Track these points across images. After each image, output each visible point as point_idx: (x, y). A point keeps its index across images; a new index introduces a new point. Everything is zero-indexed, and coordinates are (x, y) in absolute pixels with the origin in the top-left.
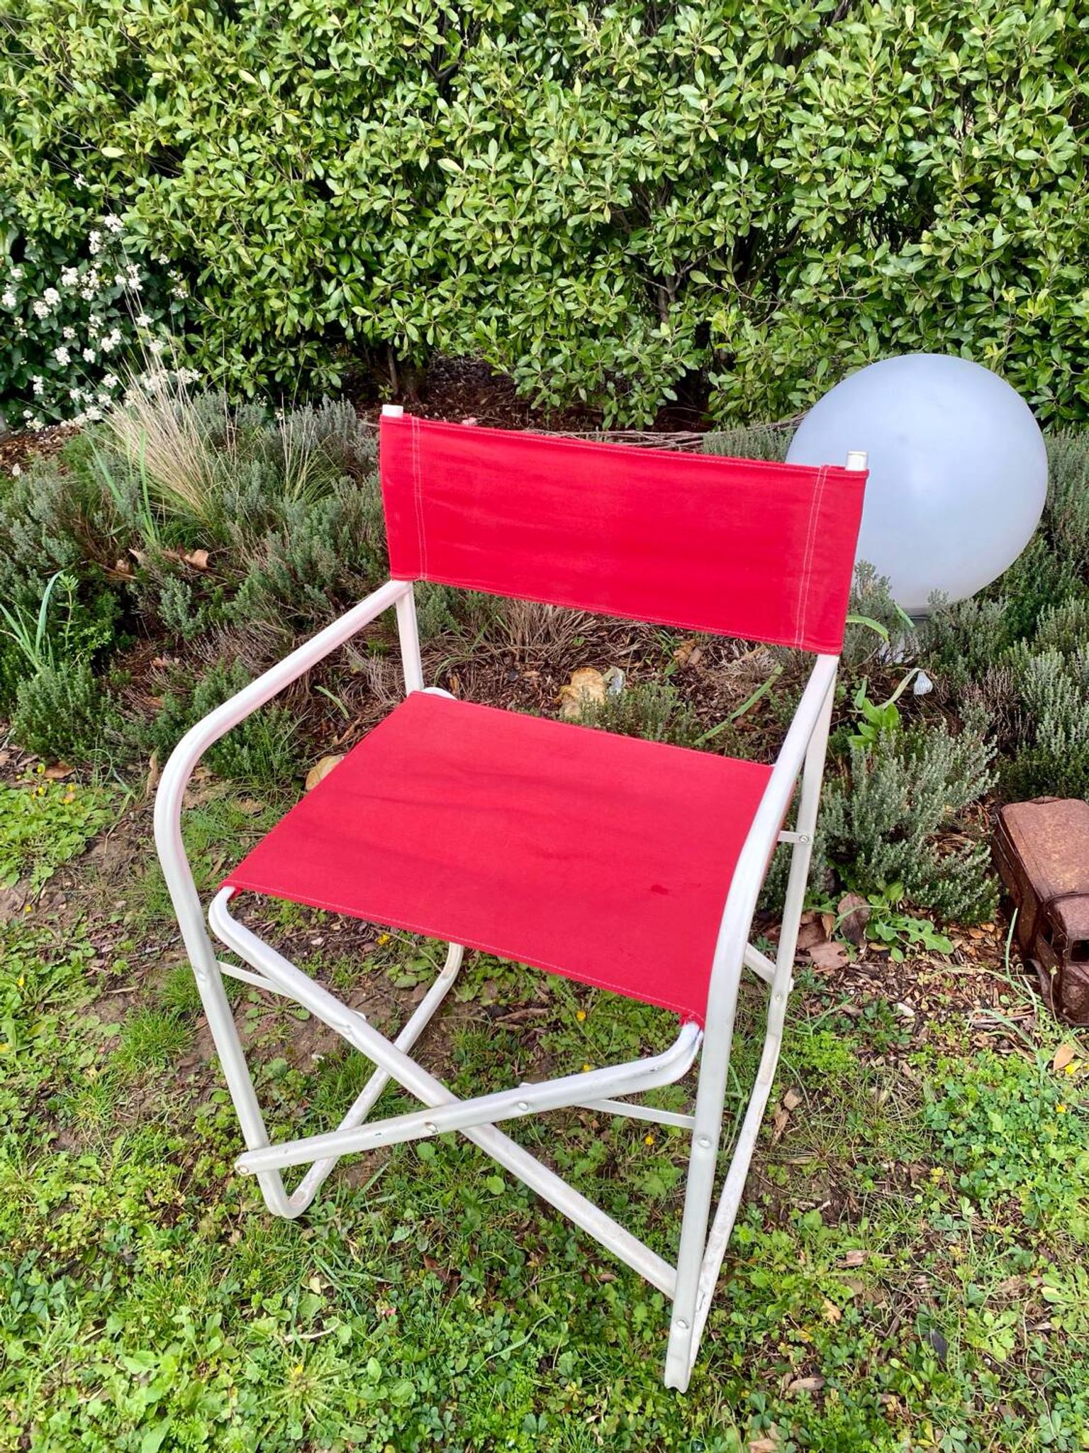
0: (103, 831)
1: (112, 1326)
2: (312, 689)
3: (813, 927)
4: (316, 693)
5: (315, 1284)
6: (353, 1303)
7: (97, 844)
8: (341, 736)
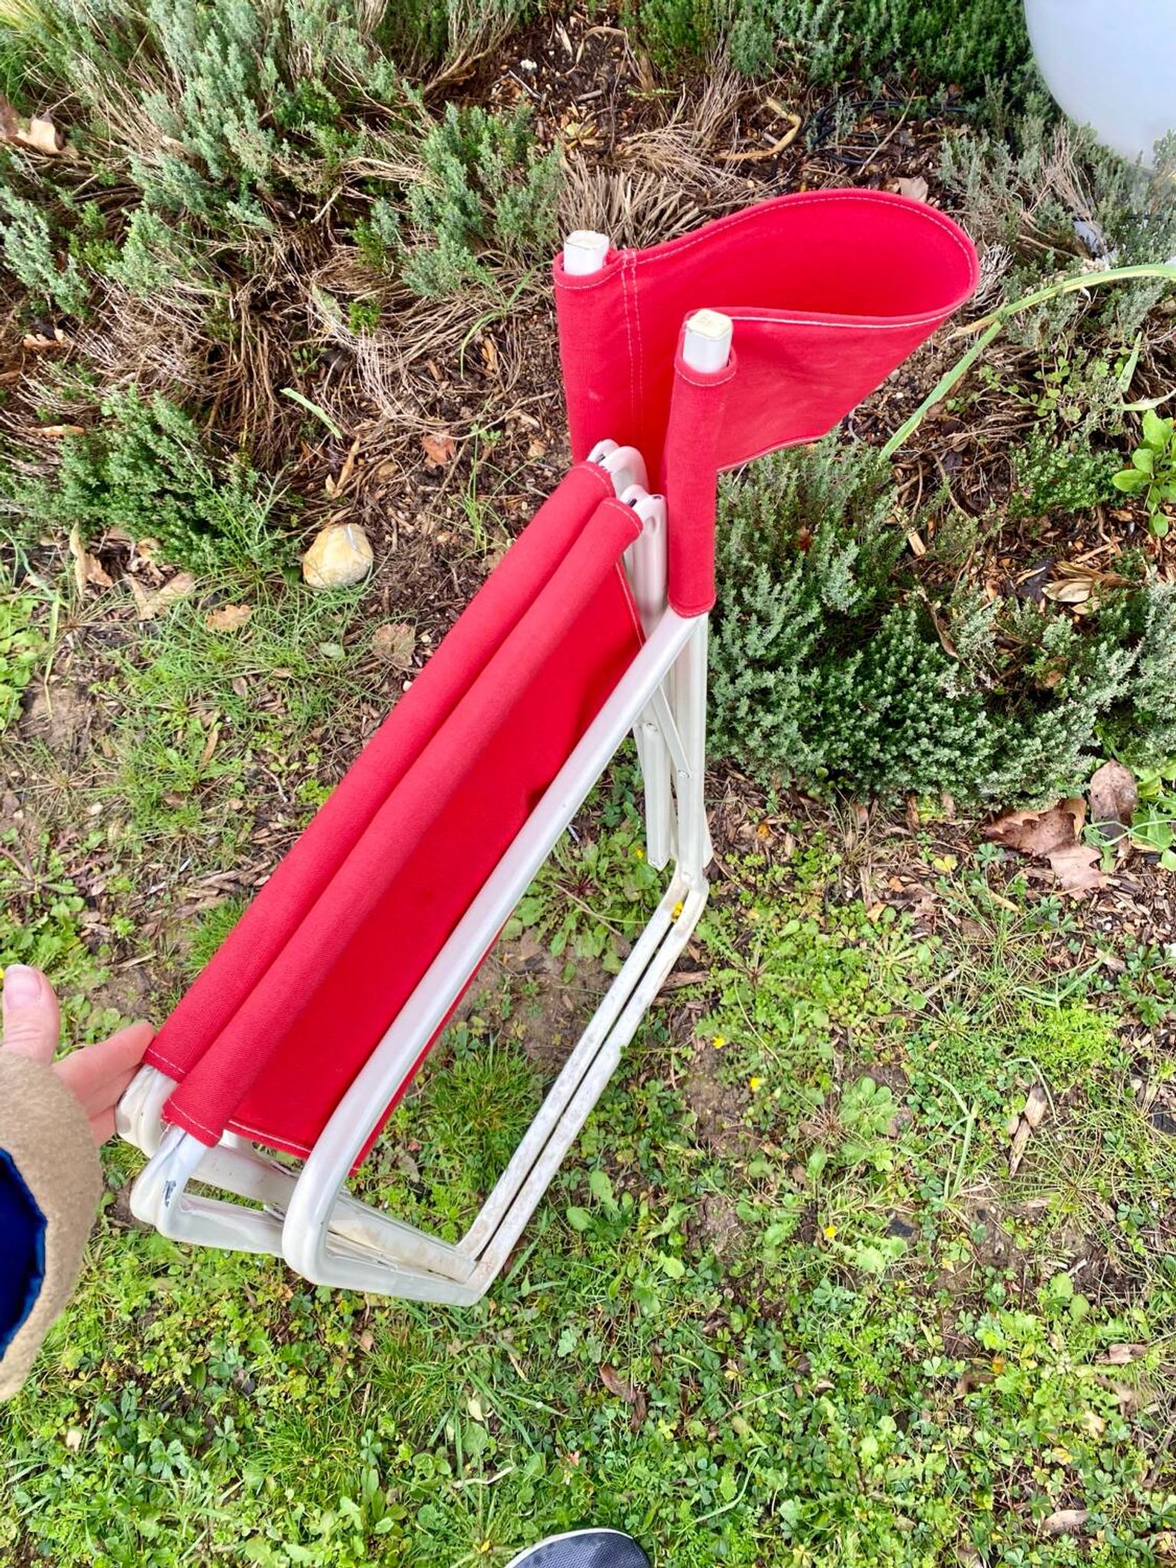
0: (38, 670)
1: (251, 1478)
2: (276, 392)
3: (1055, 817)
4: (284, 401)
5: (474, 1408)
6: (525, 1435)
7: (35, 696)
8: (336, 477)
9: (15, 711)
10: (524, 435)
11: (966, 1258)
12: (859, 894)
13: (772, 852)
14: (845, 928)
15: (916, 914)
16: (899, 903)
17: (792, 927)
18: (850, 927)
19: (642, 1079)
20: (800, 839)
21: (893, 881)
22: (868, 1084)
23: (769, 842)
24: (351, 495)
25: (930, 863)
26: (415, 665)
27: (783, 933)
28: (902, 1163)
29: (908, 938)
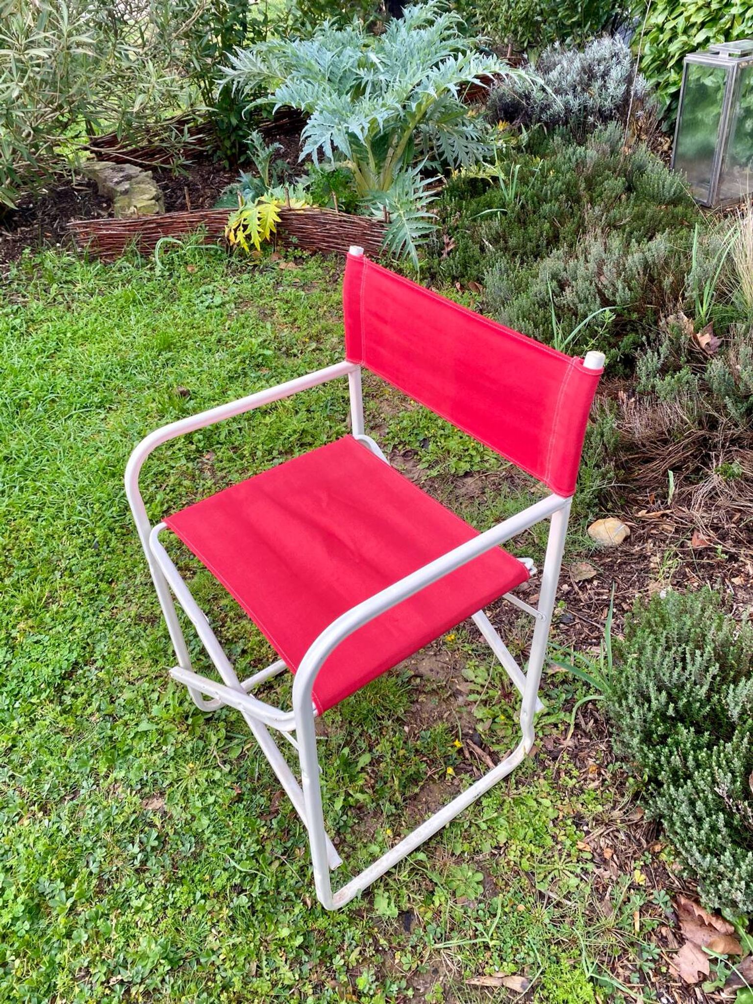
7: (472, 476)
8: (648, 512)
9: (461, 473)
10: (740, 571)
11: (406, 968)
12: (588, 833)
13: (585, 780)
14: (563, 832)
15: (597, 871)
16: (597, 859)
17: (546, 802)
18: (565, 835)
19: (425, 759)
20: (602, 789)
21: (609, 850)
22: (480, 877)
23: (590, 776)
24: (643, 522)
25: (635, 869)
26: (577, 583)
27: (540, 800)
28: (442, 909)
29: (578, 871)
